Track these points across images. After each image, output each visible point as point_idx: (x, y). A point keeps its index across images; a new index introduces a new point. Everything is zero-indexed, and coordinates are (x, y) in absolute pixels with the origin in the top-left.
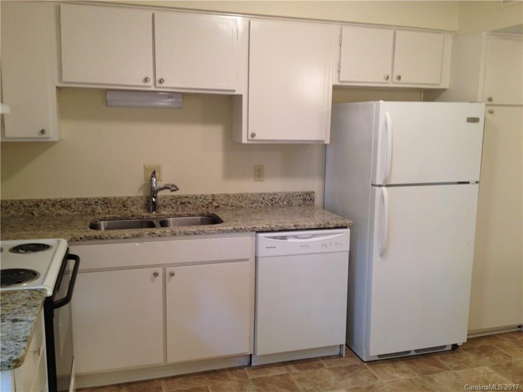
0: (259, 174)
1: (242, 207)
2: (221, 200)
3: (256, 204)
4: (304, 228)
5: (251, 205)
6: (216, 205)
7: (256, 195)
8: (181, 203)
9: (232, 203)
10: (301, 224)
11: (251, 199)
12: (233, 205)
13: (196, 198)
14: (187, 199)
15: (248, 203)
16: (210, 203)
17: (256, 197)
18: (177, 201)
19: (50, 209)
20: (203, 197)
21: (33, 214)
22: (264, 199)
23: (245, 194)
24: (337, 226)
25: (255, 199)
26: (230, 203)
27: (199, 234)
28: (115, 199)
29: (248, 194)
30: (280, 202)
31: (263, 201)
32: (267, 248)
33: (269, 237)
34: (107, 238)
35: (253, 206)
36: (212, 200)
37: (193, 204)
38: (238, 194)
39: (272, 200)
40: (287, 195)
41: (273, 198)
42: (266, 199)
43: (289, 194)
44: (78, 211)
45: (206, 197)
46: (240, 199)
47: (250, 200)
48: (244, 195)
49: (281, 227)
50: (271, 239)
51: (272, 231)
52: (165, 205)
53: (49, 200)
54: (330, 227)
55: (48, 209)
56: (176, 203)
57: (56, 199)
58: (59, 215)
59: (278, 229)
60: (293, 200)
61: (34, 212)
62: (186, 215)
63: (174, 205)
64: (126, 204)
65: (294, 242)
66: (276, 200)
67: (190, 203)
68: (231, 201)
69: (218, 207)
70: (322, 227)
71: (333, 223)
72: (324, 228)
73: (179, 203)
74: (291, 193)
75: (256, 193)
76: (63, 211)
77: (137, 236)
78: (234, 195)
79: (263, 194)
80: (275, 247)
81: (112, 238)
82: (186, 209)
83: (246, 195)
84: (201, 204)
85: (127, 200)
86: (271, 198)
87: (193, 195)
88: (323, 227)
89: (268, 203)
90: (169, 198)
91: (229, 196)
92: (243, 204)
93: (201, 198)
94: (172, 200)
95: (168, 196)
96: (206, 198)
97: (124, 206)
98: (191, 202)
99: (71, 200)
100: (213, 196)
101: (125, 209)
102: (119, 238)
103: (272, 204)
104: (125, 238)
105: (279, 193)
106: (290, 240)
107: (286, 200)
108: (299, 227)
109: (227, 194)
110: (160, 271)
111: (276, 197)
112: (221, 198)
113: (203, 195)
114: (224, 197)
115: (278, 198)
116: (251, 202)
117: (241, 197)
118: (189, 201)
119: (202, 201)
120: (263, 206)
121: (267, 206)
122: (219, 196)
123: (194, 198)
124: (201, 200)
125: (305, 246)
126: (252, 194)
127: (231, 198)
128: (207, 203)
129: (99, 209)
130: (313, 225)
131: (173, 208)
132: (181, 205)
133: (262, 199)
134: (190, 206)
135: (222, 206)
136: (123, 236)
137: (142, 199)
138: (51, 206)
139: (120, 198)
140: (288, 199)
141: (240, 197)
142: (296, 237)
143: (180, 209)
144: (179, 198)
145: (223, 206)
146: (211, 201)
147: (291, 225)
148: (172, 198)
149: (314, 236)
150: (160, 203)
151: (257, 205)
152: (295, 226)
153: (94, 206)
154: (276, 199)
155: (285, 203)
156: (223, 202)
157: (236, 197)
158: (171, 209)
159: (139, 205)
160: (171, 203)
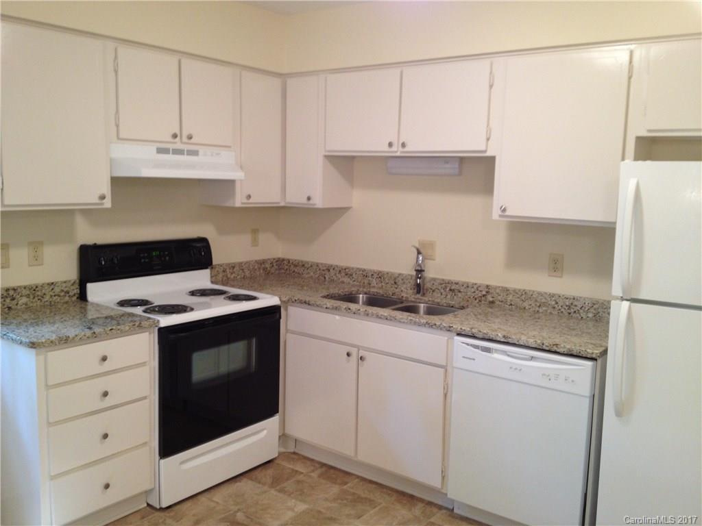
0: (556, 266)
1: (525, 308)
2: (498, 293)
3: (544, 308)
4: (517, 343)
5: (537, 309)
6: (491, 299)
7: (545, 295)
8: (451, 290)
9: (511, 301)
10: (514, 337)
11: (538, 300)
12: (513, 303)
13: (468, 287)
14: (457, 286)
15: (533, 305)
16: (484, 296)
17: (546, 299)
18: (446, 287)
19: (338, 275)
20: (475, 287)
21: (325, 278)
22: (557, 303)
23: (530, 291)
24: (570, 353)
25: (544, 300)
26: (509, 301)
27: (391, 320)
28: (388, 273)
29: (534, 292)
30: (581, 311)
31: (556, 306)
32: (464, 357)
33: (468, 344)
34: (313, 305)
35: (541, 310)
36: (487, 292)
37: (463, 293)
38: (520, 290)
39: (569, 307)
40: (594, 304)
41: (572, 304)
42: (560, 303)
43: (598, 302)
44: (358, 282)
45: (480, 286)
46: (523, 297)
47: (536, 301)
48: (528, 292)
49: (484, 333)
50: (469, 347)
51: (473, 337)
52: (433, 289)
53: (337, 266)
54: (558, 350)
55: (335, 274)
56: (445, 289)
57: (342, 266)
58: (343, 282)
59: (481, 336)
60: (604, 312)
61: (326, 276)
62: (445, 305)
63: (442, 291)
64: (397, 281)
65: (502, 359)
66: (576, 309)
67: (460, 292)
68: (510, 297)
69: (493, 302)
70: (544, 347)
71: (564, 347)
72: (549, 351)
73: (448, 289)
74: (601, 301)
75: (546, 293)
76: (346, 280)
77: (336, 308)
78: (514, 291)
79: (557, 297)
80: (474, 359)
81: (317, 306)
82: (455, 297)
83: (531, 293)
84: (473, 295)
85: (398, 277)
86: (567, 304)
87: (465, 283)
88: (547, 349)
89: (563, 310)
90: (439, 281)
91: (508, 290)
92: (526, 304)
93: (473, 287)
94: (441, 284)
95: (438, 279)
96: (480, 289)
97: (395, 283)
98: (462, 290)
99: (353, 269)
100: (487, 286)
101: (396, 286)
102: (321, 307)
103: (570, 314)
104: (326, 308)
105: (580, 297)
106: (496, 355)
107: (592, 310)
108: (510, 341)
109: (506, 288)
110: (354, 351)
111: (576, 303)
112: (497, 291)
113: (476, 284)
114: (501, 290)
115: (580, 306)
116: (538, 305)
117: (524, 295)
118: (459, 288)
119: (474, 292)
120: (556, 313)
121: (561, 314)
122: (496, 288)
123: (465, 286)
124: (473, 290)
125: (516, 369)
126: (539, 294)
127: (510, 293)
128: (480, 295)
129: (374, 282)
130: (531, 342)
131: (441, 294)
132: (451, 293)
133: (554, 303)
134: (460, 295)
135: (497, 303)
136: (325, 306)
137: (411, 279)
138: (338, 272)
139: (393, 274)
140: (595, 309)
141: (522, 295)
142: (504, 353)
143: (449, 297)
144: (448, 283)
145: (500, 303)
146: (484, 293)
147: (499, 335)
148: (442, 282)
149: (532, 358)
150: (428, 285)
151: (546, 311)
152: (504, 337)
153: (370, 278)
154: (576, 306)
155: (590, 315)
156: (499, 298)
157: (517, 293)
158: (439, 295)
159: (409, 285)
160: (440, 288)
